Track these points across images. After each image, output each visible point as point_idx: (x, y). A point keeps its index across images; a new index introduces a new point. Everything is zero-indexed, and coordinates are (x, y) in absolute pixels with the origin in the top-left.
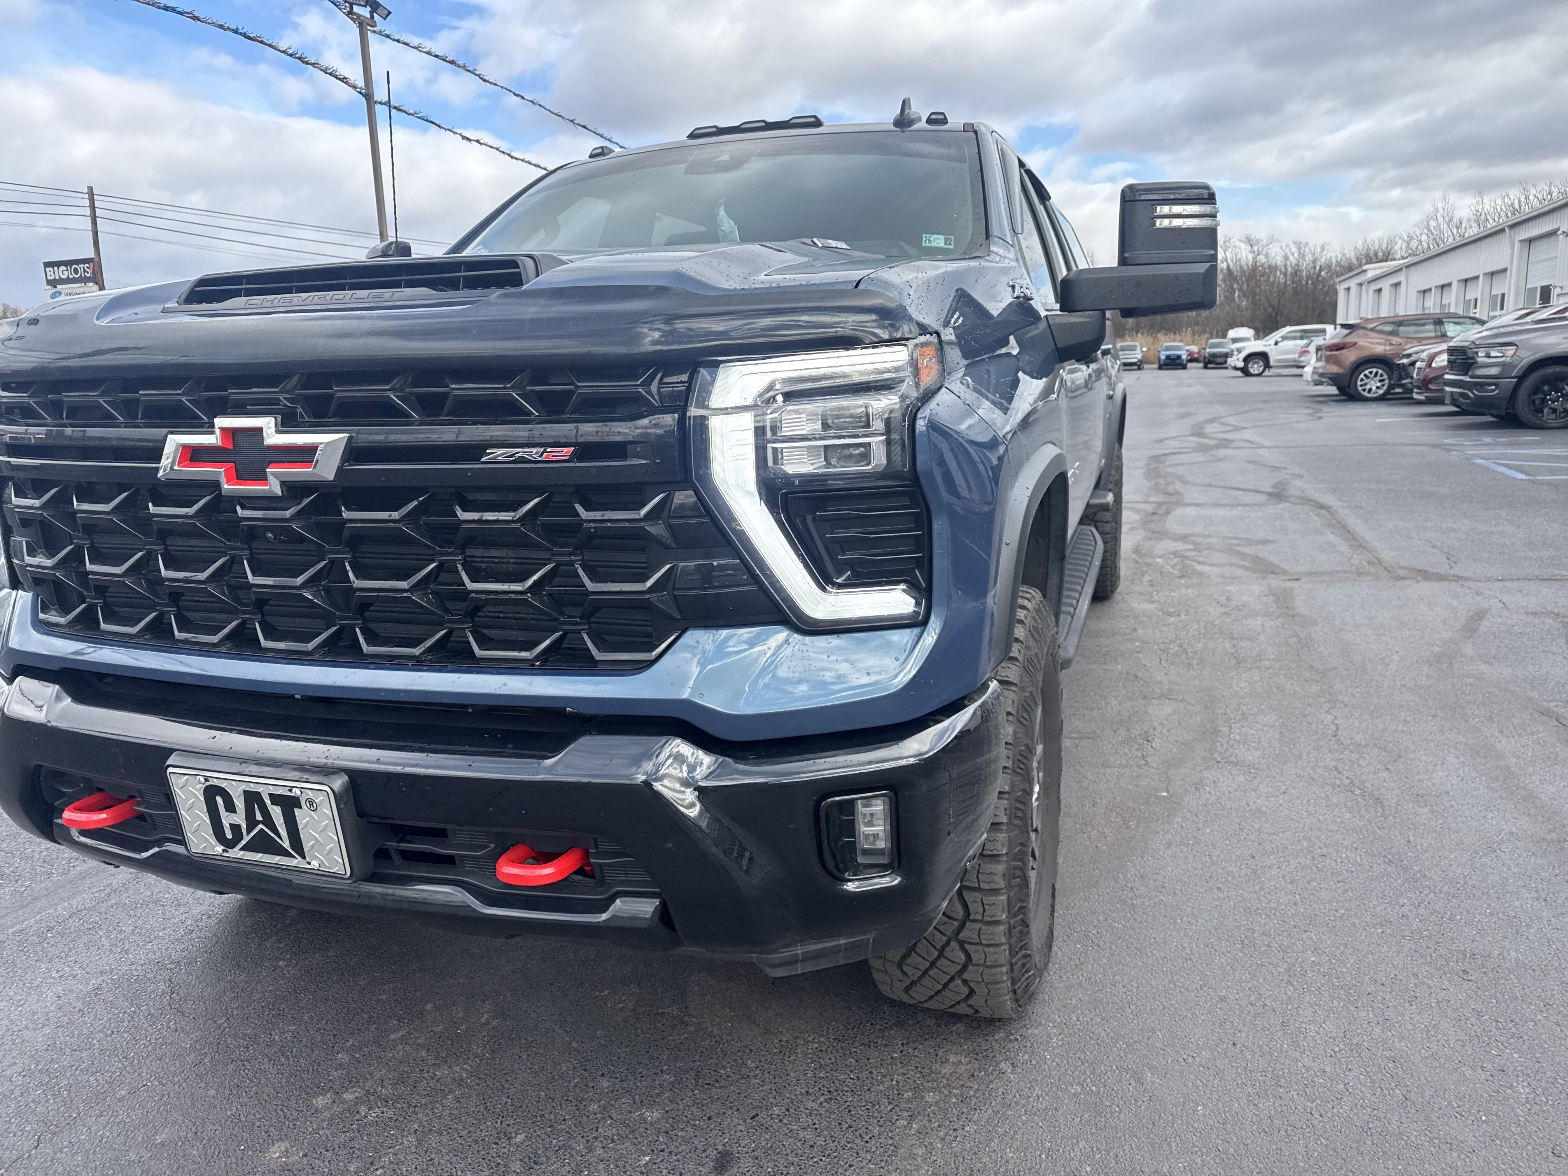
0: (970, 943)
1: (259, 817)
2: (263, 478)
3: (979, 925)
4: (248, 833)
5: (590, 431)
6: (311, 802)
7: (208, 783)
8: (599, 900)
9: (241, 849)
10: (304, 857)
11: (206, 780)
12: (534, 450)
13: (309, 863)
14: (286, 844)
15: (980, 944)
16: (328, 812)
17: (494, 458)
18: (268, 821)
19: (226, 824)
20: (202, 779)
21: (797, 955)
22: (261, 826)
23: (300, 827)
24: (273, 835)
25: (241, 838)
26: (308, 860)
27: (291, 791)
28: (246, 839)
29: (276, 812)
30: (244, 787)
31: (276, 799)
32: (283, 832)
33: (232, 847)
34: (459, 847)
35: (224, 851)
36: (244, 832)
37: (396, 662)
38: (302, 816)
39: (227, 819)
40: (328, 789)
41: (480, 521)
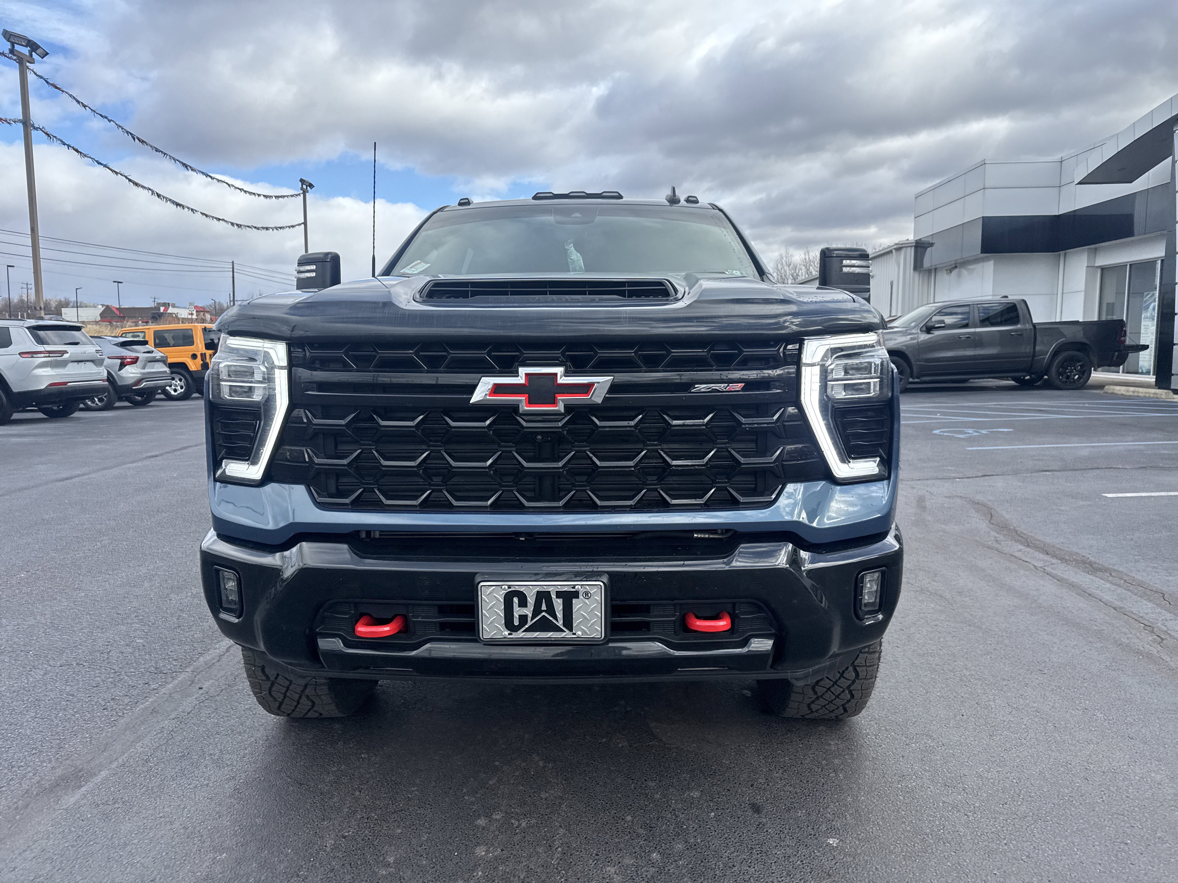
0: (860, 666)
1: (544, 607)
2: (554, 402)
3: (866, 655)
4: (531, 620)
5: (753, 375)
6: (587, 593)
7: (510, 590)
8: (738, 641)
9: (524, 631)
10: (571, 630)
11: (509, 588)
12: (723, 385)
13: (574, 634)
14: (560, 624)
15: (866, 666)
16: (598, 598)
17: (700, 390)
18: (551, 610)
19: (516, 615)
20: (506, 587)
21: (809, 672)
22: (543, 614)
23: (574, 611)
24: (551, 619)
25: (526, 623)
26: (574, 632)
27: (574, 588)
28: (529, 623)
29: (558, 604)
30: (538, 589)
31: (559, 594)
32: (560, 615)
33: (516, 631)
34: (655, 616)
35: (509, 634)
36: (529, 619)
37: (617, 509)
38: (577, 605)
39: (518, 612)
40: (601, 584)
41: (684, 425)
